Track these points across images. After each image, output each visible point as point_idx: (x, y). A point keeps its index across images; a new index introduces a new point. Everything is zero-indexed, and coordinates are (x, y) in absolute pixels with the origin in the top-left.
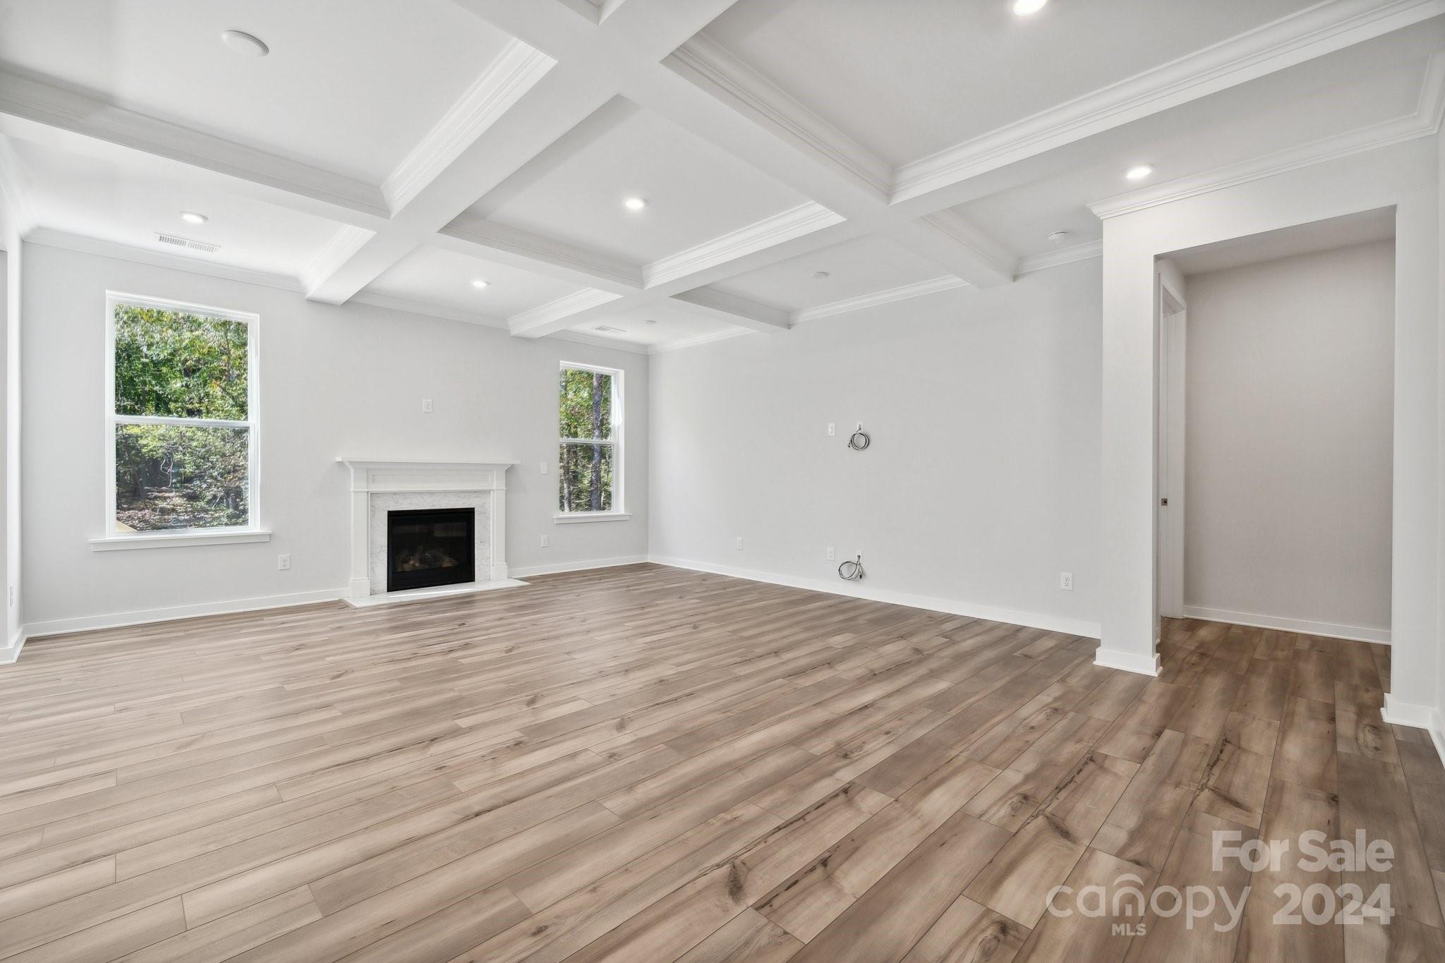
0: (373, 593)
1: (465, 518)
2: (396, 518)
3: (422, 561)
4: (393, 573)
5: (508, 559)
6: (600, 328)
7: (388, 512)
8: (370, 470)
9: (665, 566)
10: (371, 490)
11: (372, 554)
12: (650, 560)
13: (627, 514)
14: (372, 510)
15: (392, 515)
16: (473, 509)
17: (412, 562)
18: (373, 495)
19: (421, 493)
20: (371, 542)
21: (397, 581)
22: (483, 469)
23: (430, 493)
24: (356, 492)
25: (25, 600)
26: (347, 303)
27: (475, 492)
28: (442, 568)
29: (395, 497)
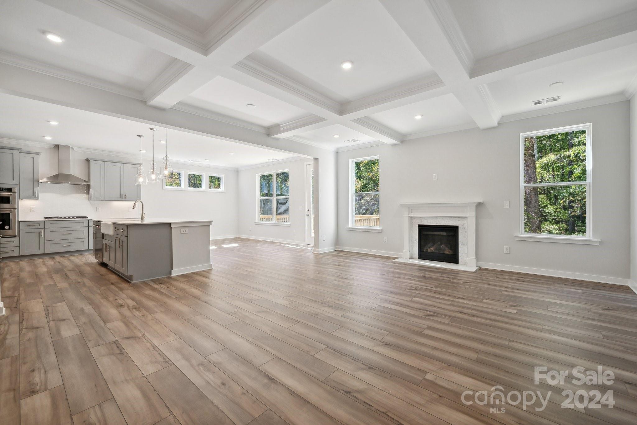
0: (412, 258)
1: (454, 230)
2: (422, 229)
3: (436, 249)
4: (421, 251)
5: (477, 256)
7: (418, 225)
8: (410, 207)
10: (411, 215)
11: (411, 242)
12: (629, 285)
13: (595, 240)
14: (411, 223)
15: (420, 226)
16: (458, 226)
17: (432, 249)
18: (411, 218)
19: (431, 217)
20: (411, 237)
21: (422, 255)
22: (463, 206)
23: (436, 217)
24: (405, 216)
25: (337, 241)
26: (402, 142)
27: (459, 217)
28: (444, 254)
29: (421, 219)
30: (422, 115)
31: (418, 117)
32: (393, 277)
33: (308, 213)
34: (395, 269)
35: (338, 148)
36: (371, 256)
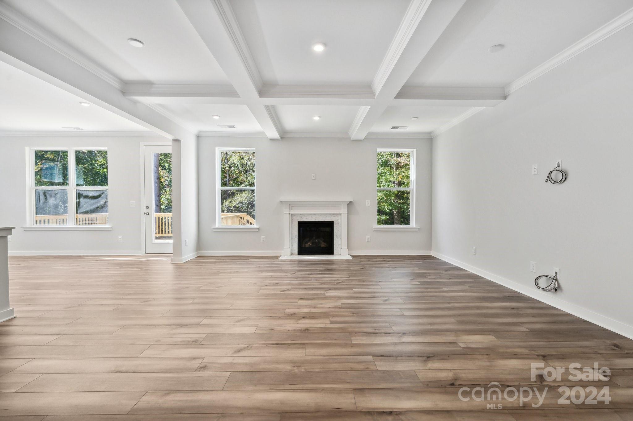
0: (292, 254)
1: (330, 225)
2: (301, 225)
3: (313, 244)
4: (300, 247)
5: (348, 246)
6: (393, 128)
7: (298, 222)
8: (291, 204)
9: (438, 259)
10: (291, 213)
11: (291, 238)
12: (432, 254)
13: (417, 227)
14: (292, 221)
15: (300, 223)
16: (333, 221)
17: (309, 243)
18: (292, 215)
19: (311, 214)
20: (291, 234)
22: (337, 204)
23: (315, 214)
24: (285, 213)
25: (199, 244)
26: (282, 138)
27: (334, 214)
28: (321, 247)
29: (301, 216)
30: (320, 117)
31: (316, 118)
32: (305, 274)
33: (147, 211)
34: (293, 267)
35: (200, 132)
36: (251, 258)
